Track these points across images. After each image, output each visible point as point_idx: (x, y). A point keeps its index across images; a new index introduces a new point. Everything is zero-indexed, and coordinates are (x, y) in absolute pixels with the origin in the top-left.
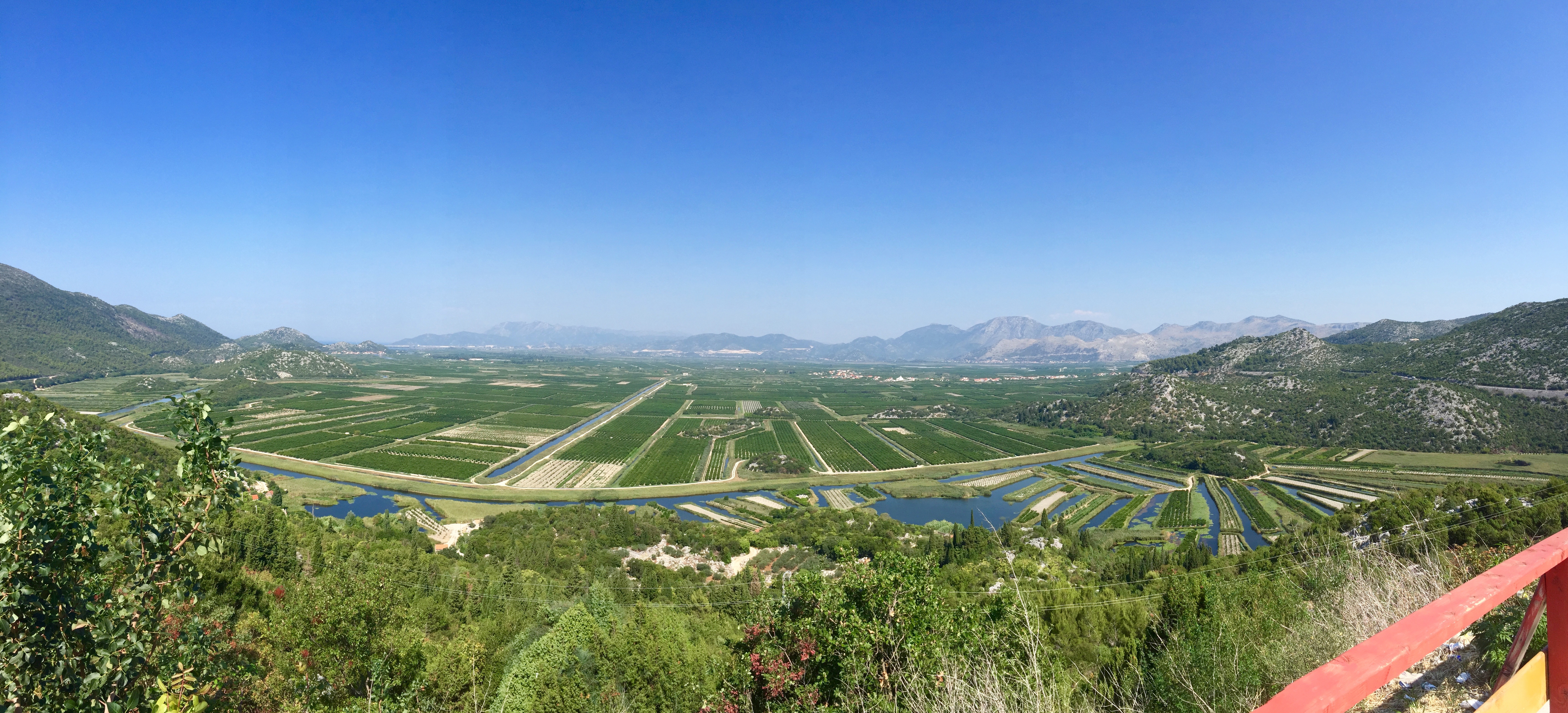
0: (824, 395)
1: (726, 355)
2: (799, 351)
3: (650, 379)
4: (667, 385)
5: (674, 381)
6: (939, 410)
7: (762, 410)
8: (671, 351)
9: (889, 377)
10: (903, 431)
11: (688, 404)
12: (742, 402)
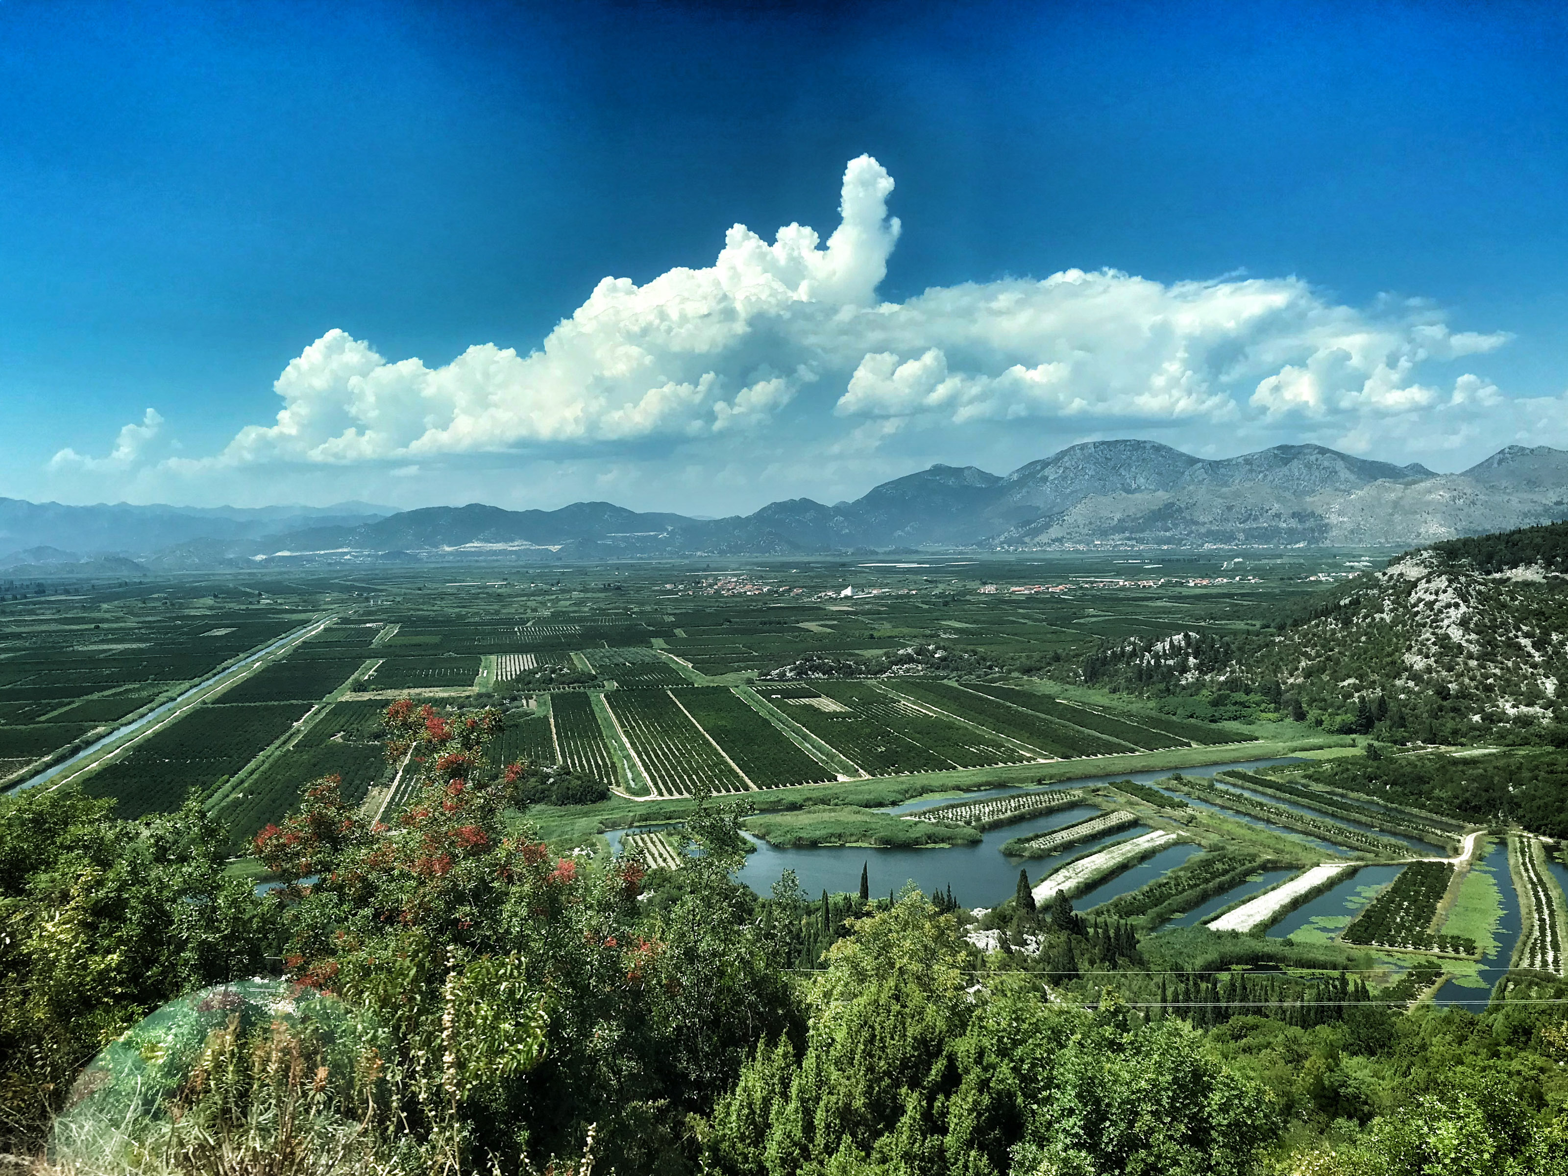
0: (680, 632)
1: (479, 553)
2: (639, 539)
3: (287, 617)
4: (325, 630)
5: (345, 621)
6: (910, 659)
7: (533, 672)
8: (347, 553)
9: (825, 588)
10: (828, 705)
11: (369, 670)
12: (493, 657)
